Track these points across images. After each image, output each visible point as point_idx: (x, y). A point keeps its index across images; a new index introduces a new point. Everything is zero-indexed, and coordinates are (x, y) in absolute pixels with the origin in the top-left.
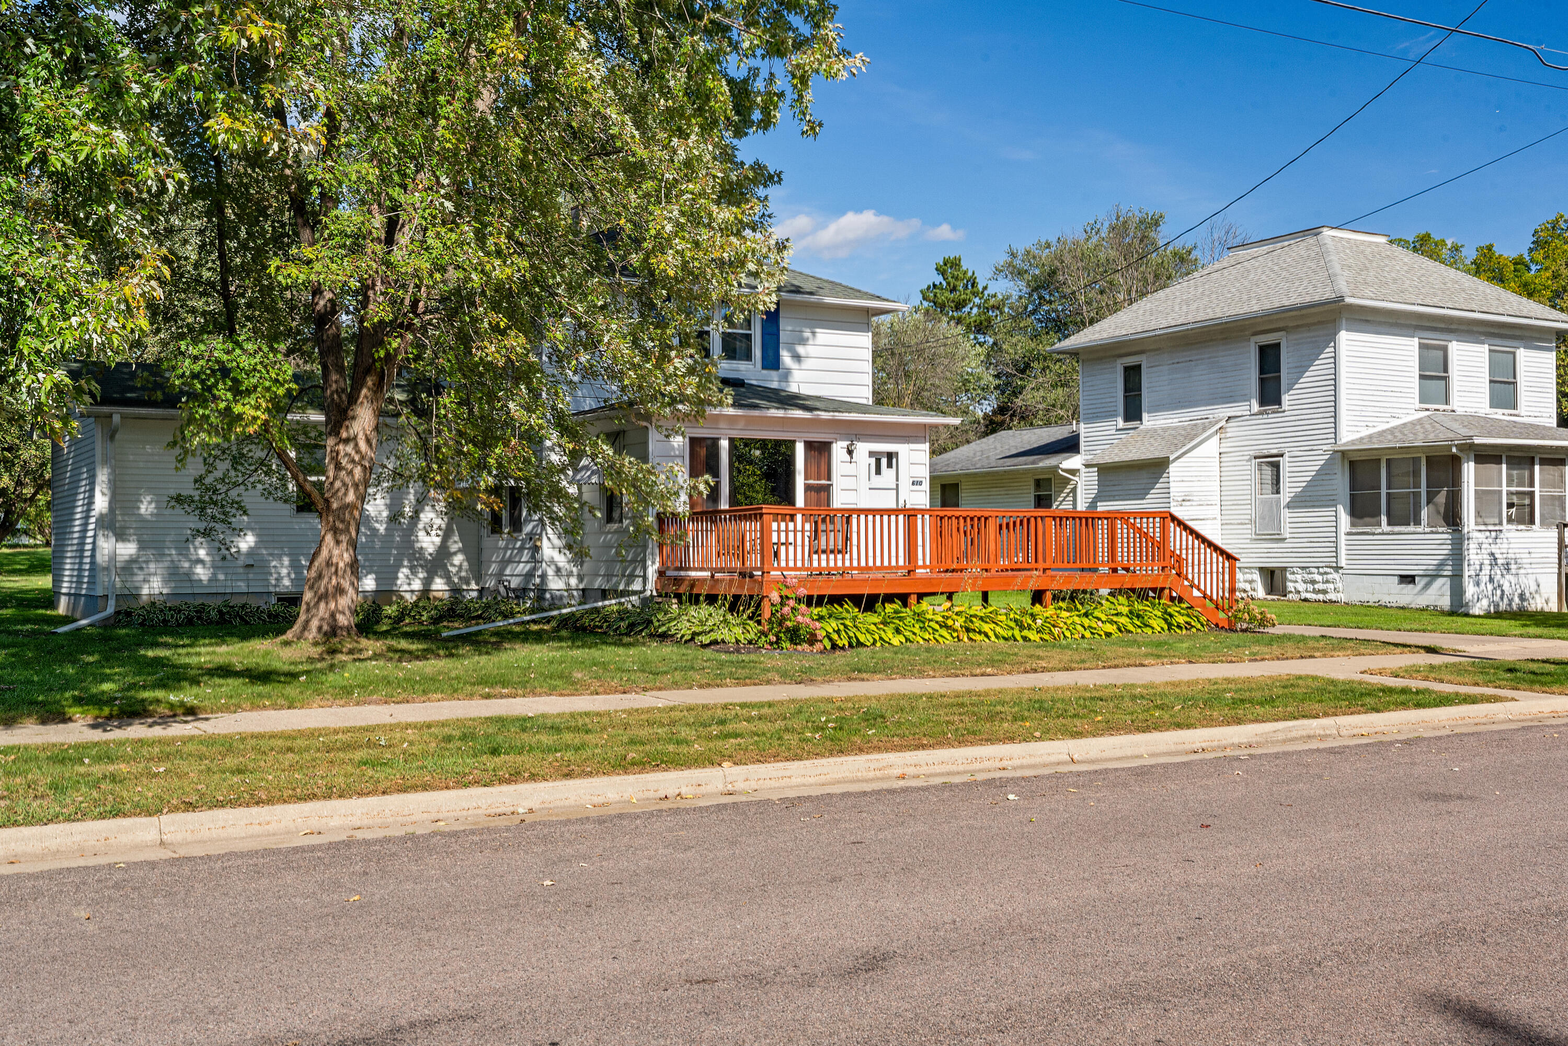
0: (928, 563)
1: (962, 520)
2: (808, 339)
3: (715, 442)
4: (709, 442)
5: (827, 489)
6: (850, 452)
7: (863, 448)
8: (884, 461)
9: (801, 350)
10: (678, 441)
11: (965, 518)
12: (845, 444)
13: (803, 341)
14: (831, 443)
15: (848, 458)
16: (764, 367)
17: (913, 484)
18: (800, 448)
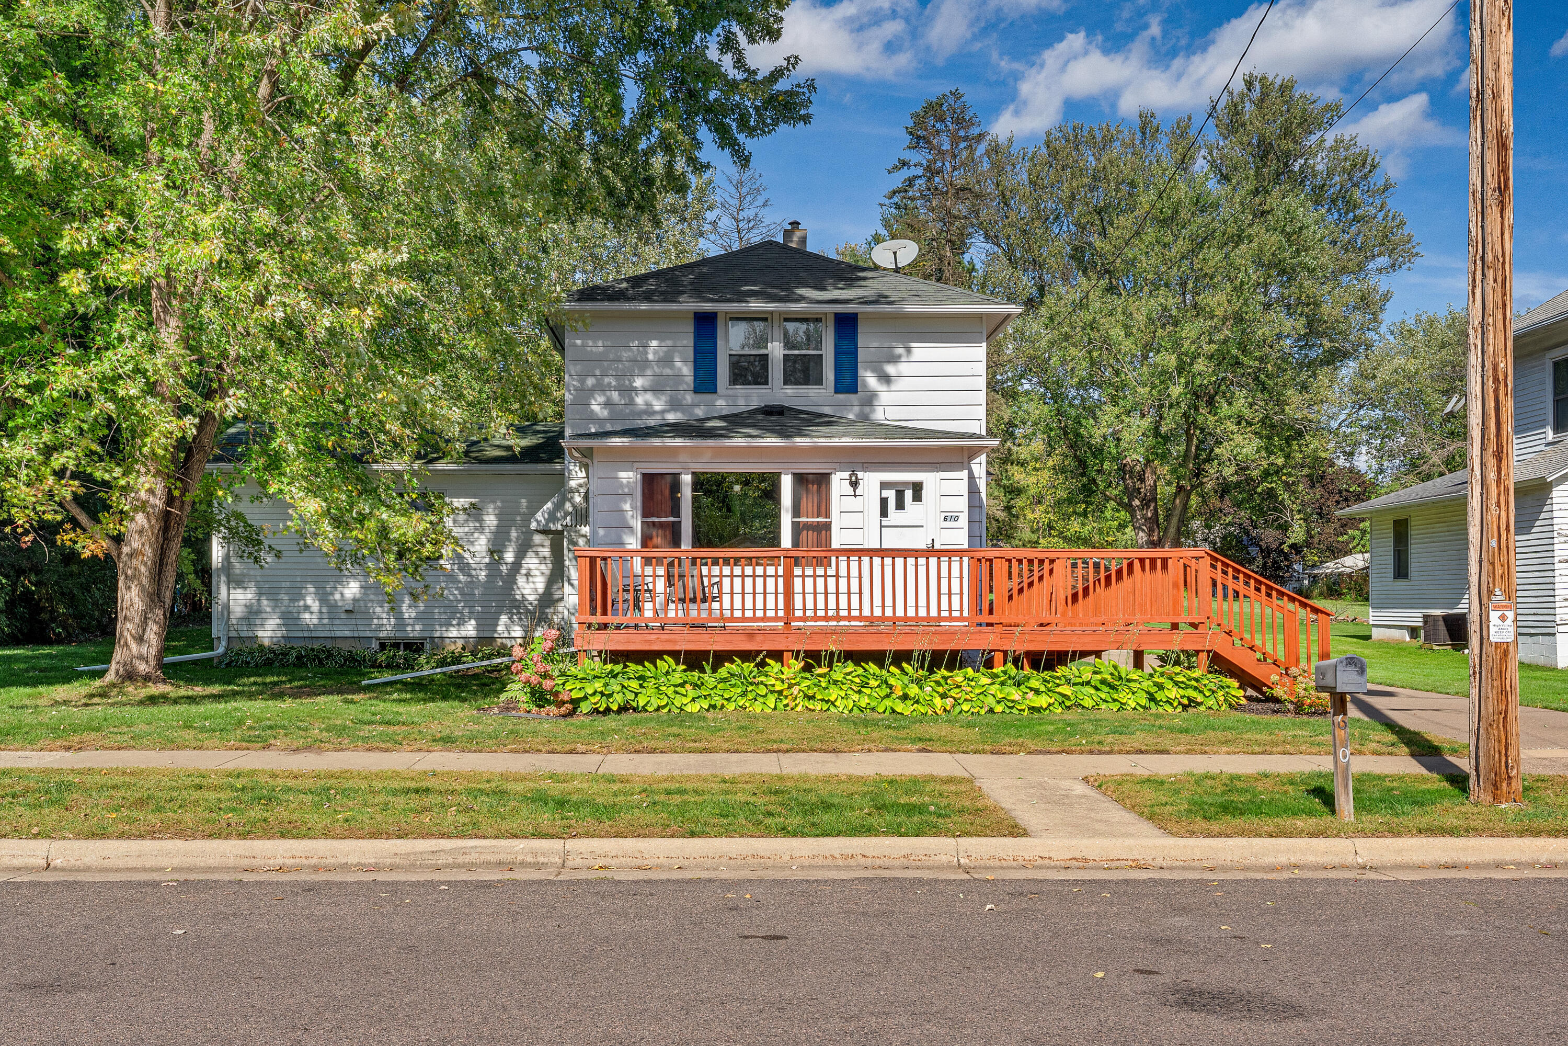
0: (966, 614)
1: (1015, 563)
2: (900, 356)
3: (676, 476)
4: (669, 478)
5: (827, 527)
6: (854, 484)
7: (871, 480)
8: (909, 494)
9: (890, 369)
10: (629, 477)
11: (1020, 561)
12: (846, 475)
13: (895, 359)
14: (829, 474)
15: (850, 490)
16: (837, 391)
17: (945, 519)
18: (787, 482)
